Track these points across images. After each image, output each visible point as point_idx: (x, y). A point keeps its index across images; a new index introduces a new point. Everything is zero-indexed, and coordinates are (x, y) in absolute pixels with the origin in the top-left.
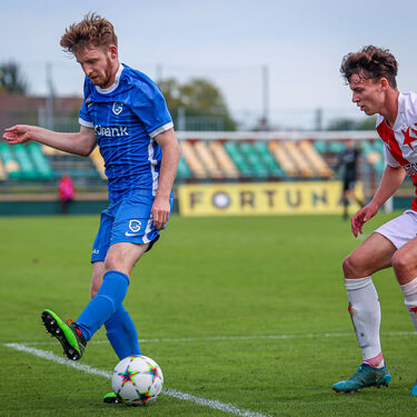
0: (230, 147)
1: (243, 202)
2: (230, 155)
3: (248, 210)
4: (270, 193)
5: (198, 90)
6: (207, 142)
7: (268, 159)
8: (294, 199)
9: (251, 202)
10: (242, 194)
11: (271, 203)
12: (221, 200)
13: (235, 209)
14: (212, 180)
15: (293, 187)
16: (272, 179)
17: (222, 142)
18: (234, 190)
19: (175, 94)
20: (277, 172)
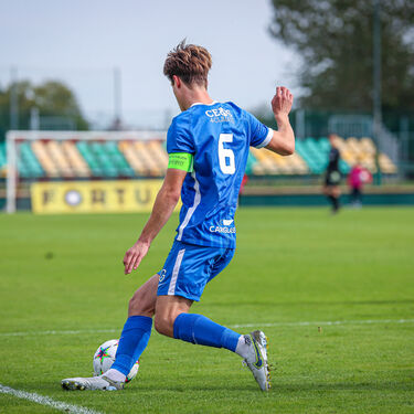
0: (83, 146)
1: (94, 200)
2: (82, 154)
3: (99, 208)
4: (120, 192)
5: (52, 92)
6: (60, 142)
7: (118, 158)
8: (143, 196)
9: (102, 200)
10: (94, 192)
11: (121, 201)
12: (73, 198)
13: (87, 207)
14: (65, 179)
15: (142, 185)
16: (122, 177)
17: (74, 142)
18: (86, 189)
19: (30, 95)
20: (127, 171)
